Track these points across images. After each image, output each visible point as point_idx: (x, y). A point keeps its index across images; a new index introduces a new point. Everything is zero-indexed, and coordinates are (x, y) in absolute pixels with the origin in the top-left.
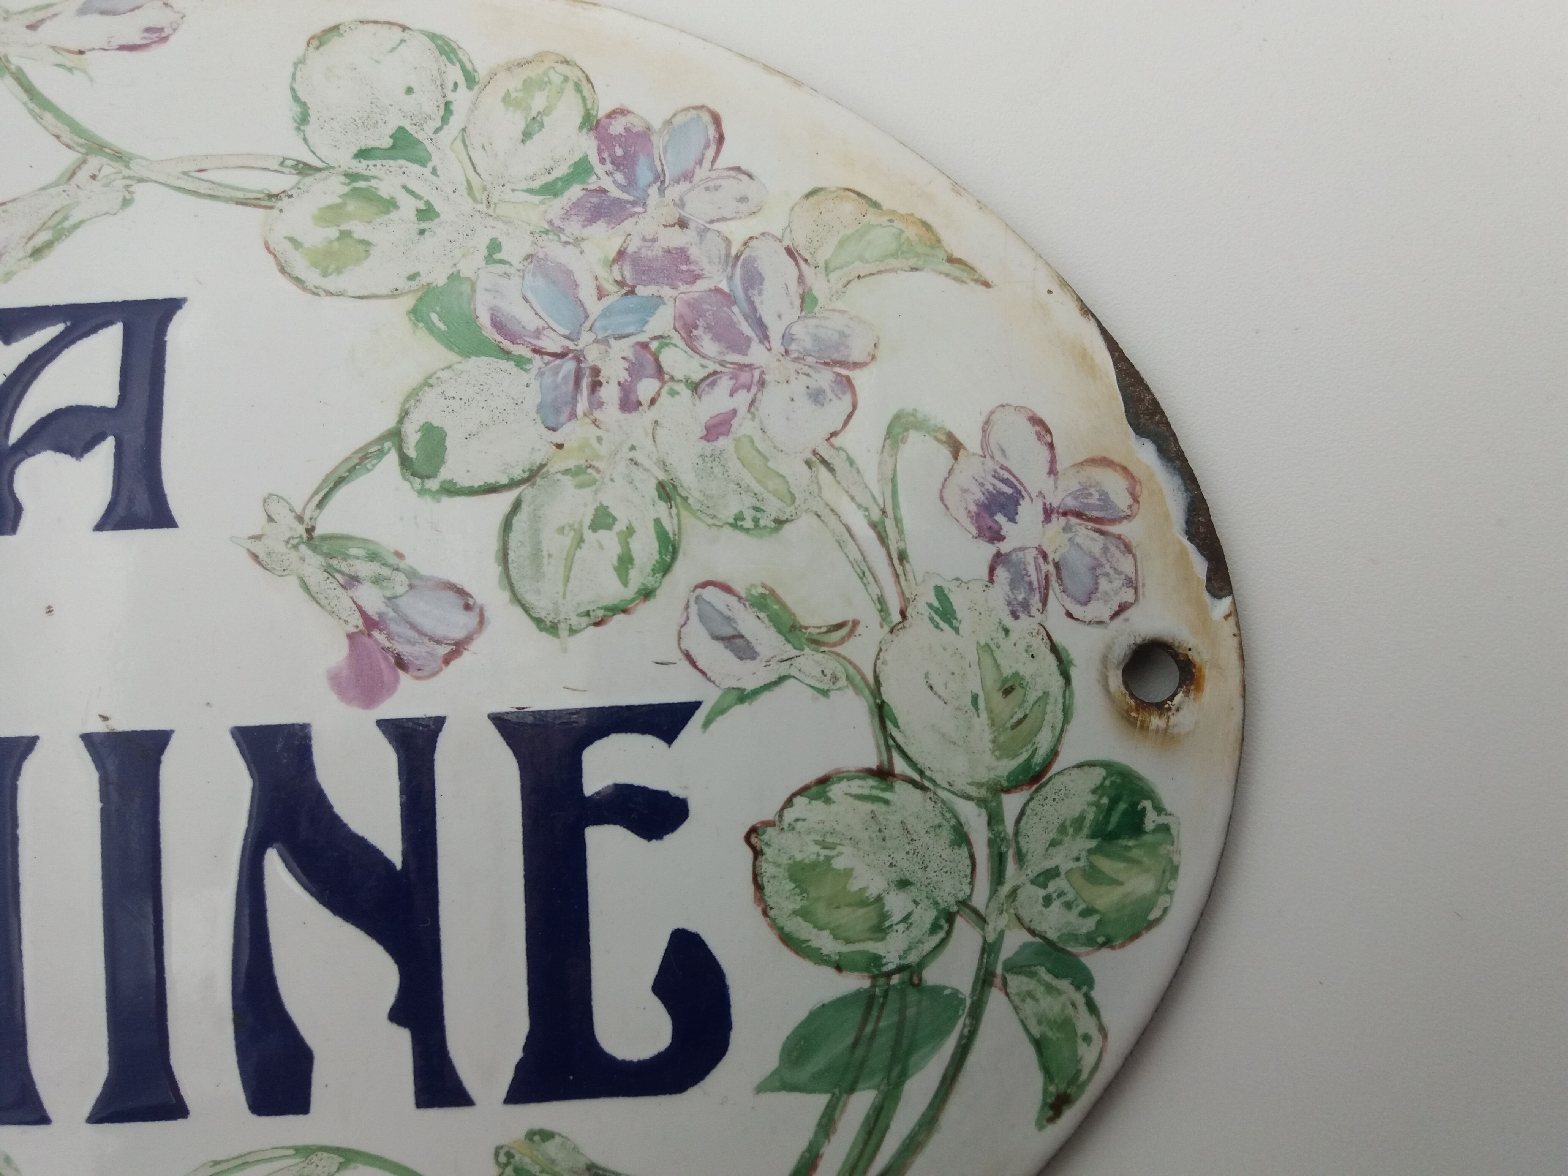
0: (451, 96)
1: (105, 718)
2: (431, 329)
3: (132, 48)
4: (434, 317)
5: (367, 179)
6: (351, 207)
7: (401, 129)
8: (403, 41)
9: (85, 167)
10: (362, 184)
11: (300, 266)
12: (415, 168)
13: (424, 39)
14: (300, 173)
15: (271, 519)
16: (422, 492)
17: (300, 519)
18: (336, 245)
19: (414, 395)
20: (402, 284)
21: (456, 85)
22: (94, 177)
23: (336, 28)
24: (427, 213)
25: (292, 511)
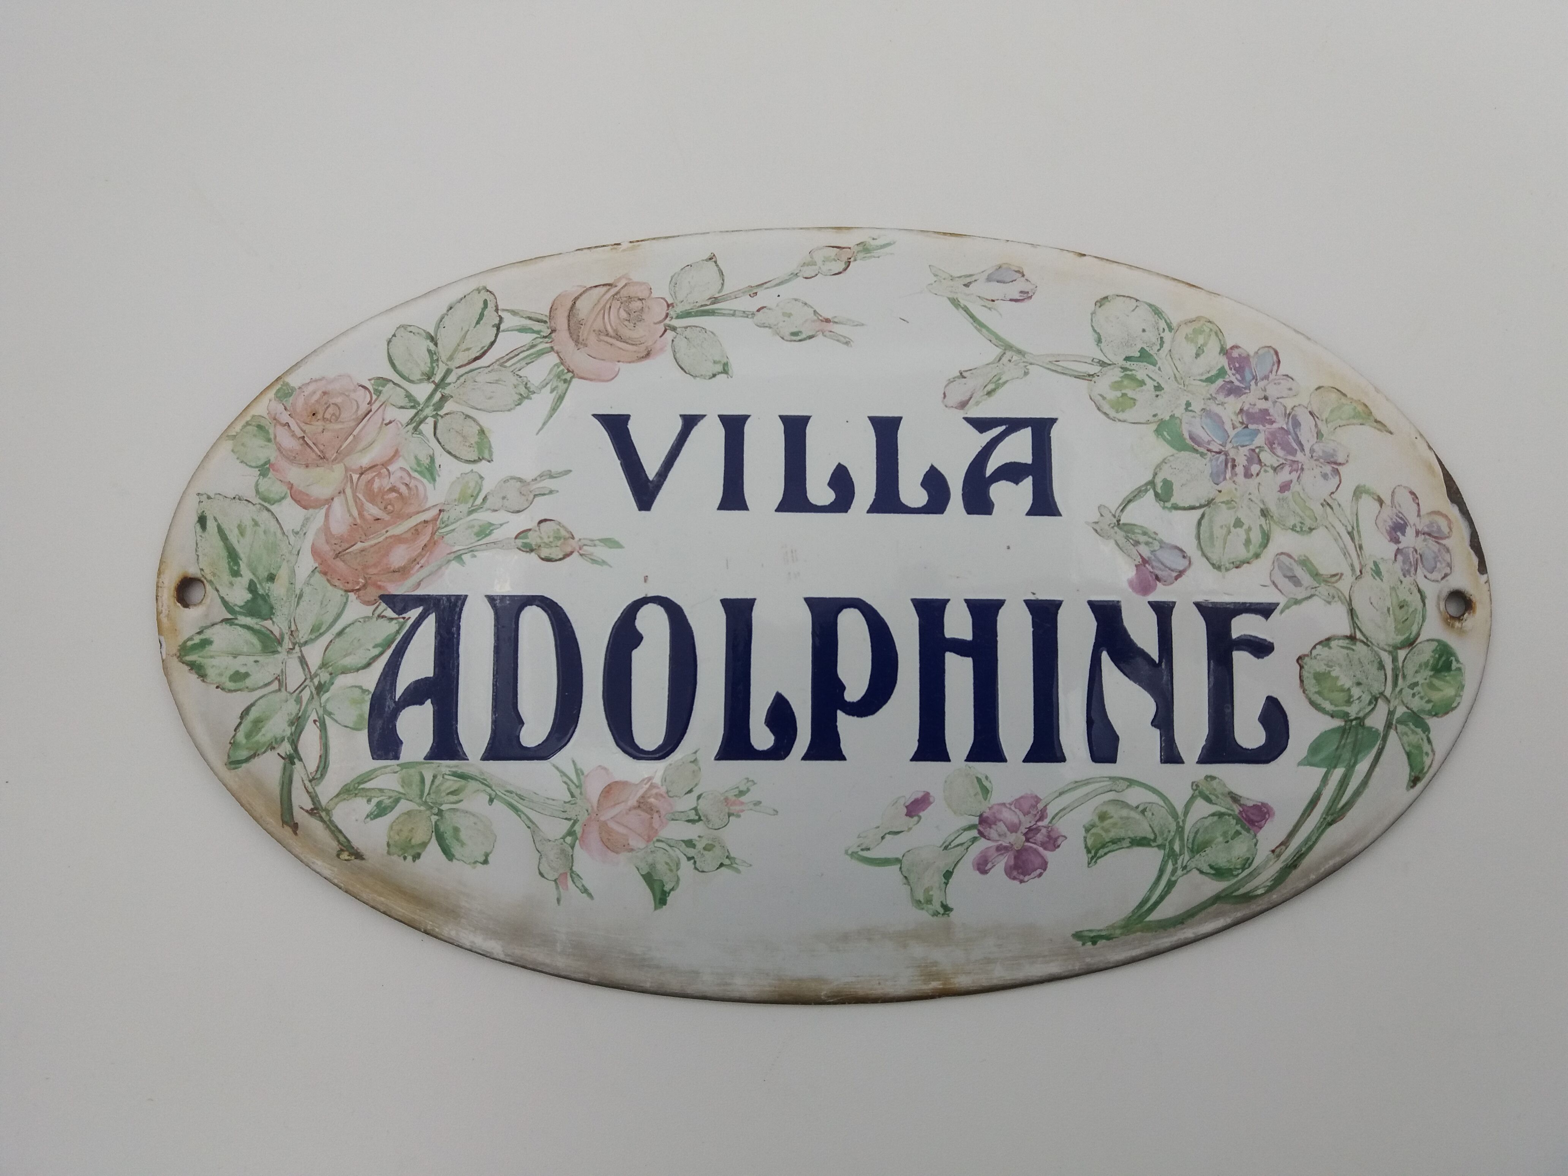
0: (1162, 335)
1: (1034, 594)
2: (1165, 439)
3: (1016, 301)
4: (1165, 433)
5: (1131, 370)
6: (1126, 382)
7: (1142, 348)
8: (1137, 306)
9: (1005, 356)
10: (1129, 373)
11: (1106, 408)
12: (1151, 367)
13: (1146, 306)
14: (1101, 366)
15: (1102, 515)
16: (1164, 508)
17: (1114, 516)
18: (1120, 399)
19: (1159, 467)
20: (1152, 419)
21: (1164, 329)
22: (1010, 361)
23: (1106, 298)
24: (1158, 388)
25: (1110, 512)
